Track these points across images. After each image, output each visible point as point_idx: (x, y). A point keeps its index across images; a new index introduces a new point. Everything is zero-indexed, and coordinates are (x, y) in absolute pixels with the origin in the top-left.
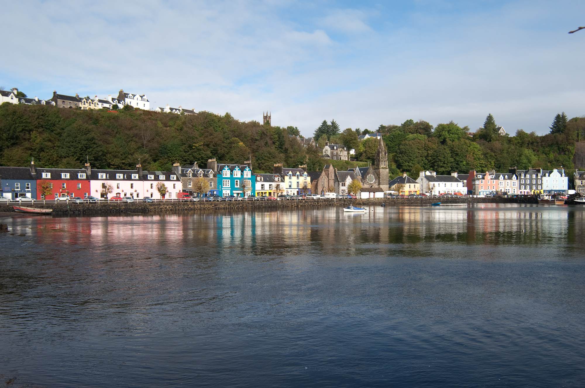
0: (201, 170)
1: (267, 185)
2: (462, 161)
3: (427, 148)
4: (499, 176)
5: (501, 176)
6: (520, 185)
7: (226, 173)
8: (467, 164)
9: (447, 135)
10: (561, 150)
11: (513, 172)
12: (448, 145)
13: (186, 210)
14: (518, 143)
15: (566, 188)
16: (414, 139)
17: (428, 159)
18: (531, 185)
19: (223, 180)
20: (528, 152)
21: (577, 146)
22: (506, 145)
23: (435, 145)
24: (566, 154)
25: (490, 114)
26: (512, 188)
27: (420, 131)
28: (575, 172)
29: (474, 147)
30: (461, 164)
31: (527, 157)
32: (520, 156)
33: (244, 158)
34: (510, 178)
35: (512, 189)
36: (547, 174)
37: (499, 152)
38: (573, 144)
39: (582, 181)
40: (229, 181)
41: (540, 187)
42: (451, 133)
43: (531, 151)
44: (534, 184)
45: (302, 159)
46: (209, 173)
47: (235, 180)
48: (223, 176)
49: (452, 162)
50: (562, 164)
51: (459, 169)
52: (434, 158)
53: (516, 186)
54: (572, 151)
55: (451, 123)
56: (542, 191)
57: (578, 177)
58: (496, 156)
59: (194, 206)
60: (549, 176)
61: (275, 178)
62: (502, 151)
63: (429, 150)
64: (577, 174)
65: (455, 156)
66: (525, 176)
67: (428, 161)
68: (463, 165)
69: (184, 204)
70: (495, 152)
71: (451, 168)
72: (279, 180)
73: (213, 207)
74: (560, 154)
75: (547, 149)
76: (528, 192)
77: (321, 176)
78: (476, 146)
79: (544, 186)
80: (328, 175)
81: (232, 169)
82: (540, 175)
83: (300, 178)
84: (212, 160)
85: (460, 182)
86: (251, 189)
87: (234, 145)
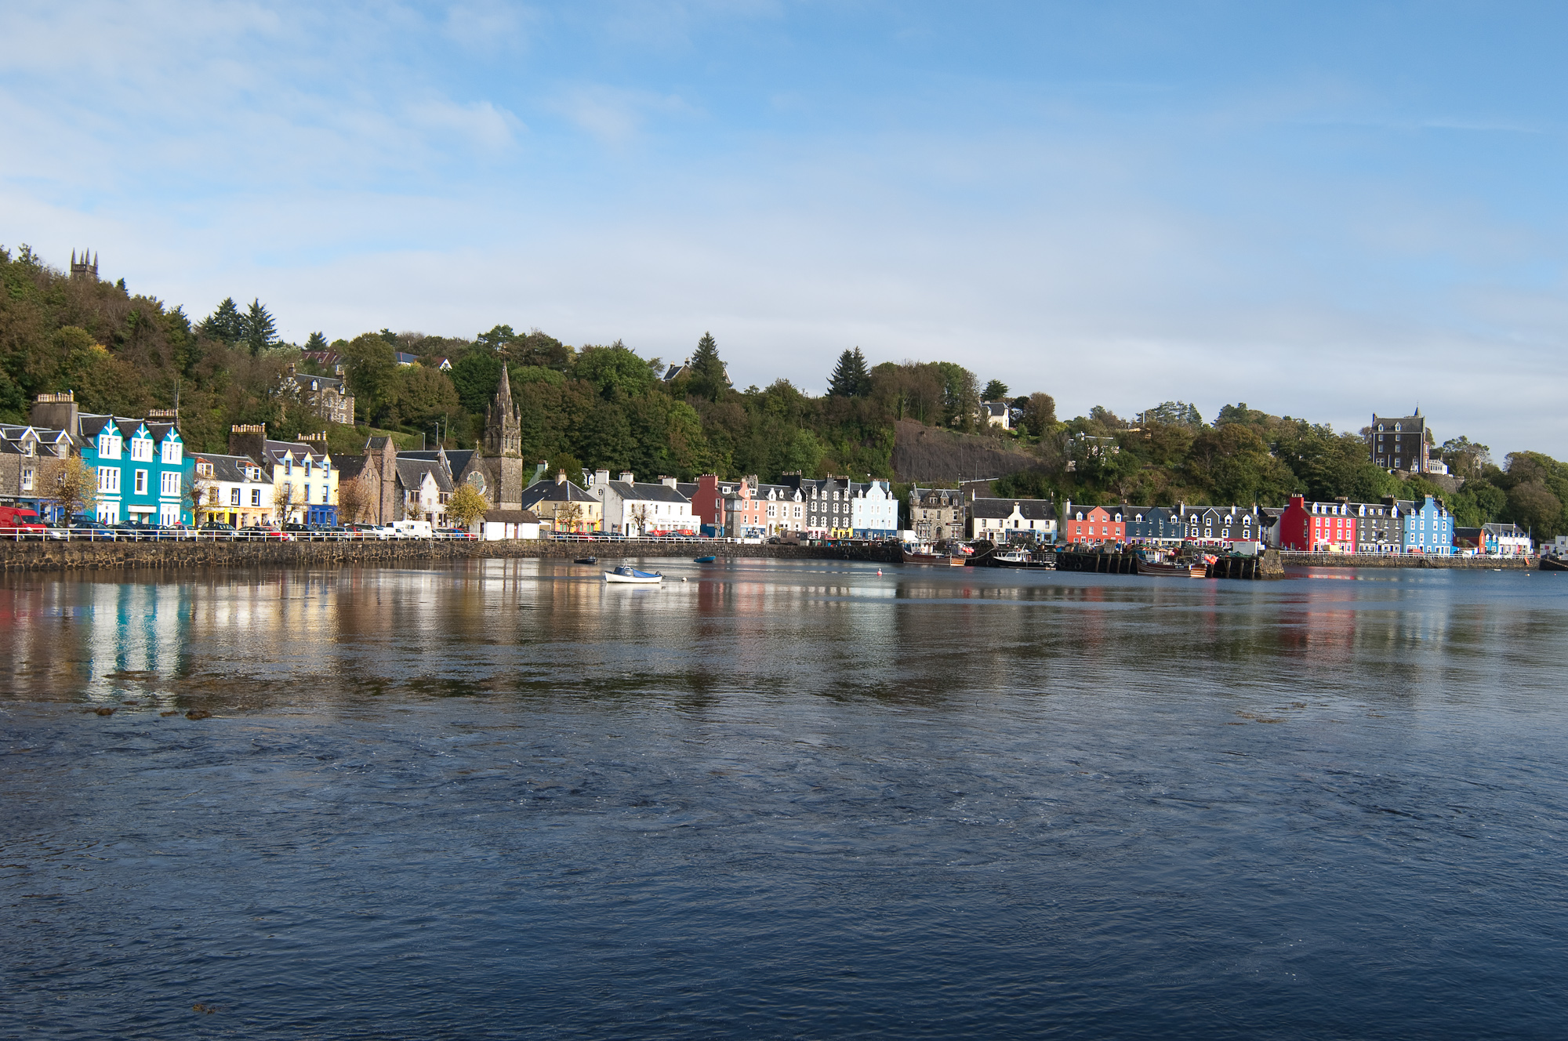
0: (30, 429)
1: (225, 488)
2: (660, 448)
3: (568, 407)
4: (767, 493)
5: (772, 492)
6: (810, 514)
7: (110, 444)
8: (672, 455)
9: (615, 375)
10: (866, 435)
11: (793, 483)
12: (619, 403)
13: (36, 568)
14: (780, 411)
15: (894, 526)
16: (534, 381)
17: (571, 438)
18: (830, 515)
19: (100, 468)
20: (805, 436)
21: (900, 429)
22: (757, 417)
23: (586, 400)
24: (876, 447)
25: (707, 335)
26: (793, 521)
27: (538, 359)
28: (913, 490)
29: (684, 415)
30: (657, 455)
31: (803, 447)
32: (788, 444)
33: (124, 397)
34: (789, 498)
35: (792, 524)
36: (861, 492)
37: (743, 432)
38: (889, 424)
39: (925, 512)
40: (118, 474)
41: (846, 520)
42: (624, 373)
43: (811, 434)
44: (835, 515)
45: (268, 413)
46: (58, 441)
47: (137, 470)
48: (100, 456)
49: (634, 448)
50: (871, 468)
51: (652, 467)
52: (588, 434)
53: (801, 517)
54: (889, 441)
55: (618, 348)
56: (850, 531)
57: (918, 501)
58: (734, 439)
59: (63, 557)
60: (864, 496)
61: (247, 470)
62: (748, 430)
63: (574, 413)
64: (916, 493)
65: (642, 433)
66: (819, 493)
67: (571, 441)
68: (662, 458)
69: (30, 550)
70: (732, 430)
71: (632, 463)
72: (256, 477)
73: (120, 559)
74: (863, 444)
75: (837, 432)
76: (823, 533)
77: (364, 471)
78: (688, 412)
79: (854, 518)
80: (380, 468)
81: (127, 434)
82: (847, 492)
83: (314, 472)
84: (57, 396)
85: (686, 502)
86: (180, 501)
87: (75, 352)
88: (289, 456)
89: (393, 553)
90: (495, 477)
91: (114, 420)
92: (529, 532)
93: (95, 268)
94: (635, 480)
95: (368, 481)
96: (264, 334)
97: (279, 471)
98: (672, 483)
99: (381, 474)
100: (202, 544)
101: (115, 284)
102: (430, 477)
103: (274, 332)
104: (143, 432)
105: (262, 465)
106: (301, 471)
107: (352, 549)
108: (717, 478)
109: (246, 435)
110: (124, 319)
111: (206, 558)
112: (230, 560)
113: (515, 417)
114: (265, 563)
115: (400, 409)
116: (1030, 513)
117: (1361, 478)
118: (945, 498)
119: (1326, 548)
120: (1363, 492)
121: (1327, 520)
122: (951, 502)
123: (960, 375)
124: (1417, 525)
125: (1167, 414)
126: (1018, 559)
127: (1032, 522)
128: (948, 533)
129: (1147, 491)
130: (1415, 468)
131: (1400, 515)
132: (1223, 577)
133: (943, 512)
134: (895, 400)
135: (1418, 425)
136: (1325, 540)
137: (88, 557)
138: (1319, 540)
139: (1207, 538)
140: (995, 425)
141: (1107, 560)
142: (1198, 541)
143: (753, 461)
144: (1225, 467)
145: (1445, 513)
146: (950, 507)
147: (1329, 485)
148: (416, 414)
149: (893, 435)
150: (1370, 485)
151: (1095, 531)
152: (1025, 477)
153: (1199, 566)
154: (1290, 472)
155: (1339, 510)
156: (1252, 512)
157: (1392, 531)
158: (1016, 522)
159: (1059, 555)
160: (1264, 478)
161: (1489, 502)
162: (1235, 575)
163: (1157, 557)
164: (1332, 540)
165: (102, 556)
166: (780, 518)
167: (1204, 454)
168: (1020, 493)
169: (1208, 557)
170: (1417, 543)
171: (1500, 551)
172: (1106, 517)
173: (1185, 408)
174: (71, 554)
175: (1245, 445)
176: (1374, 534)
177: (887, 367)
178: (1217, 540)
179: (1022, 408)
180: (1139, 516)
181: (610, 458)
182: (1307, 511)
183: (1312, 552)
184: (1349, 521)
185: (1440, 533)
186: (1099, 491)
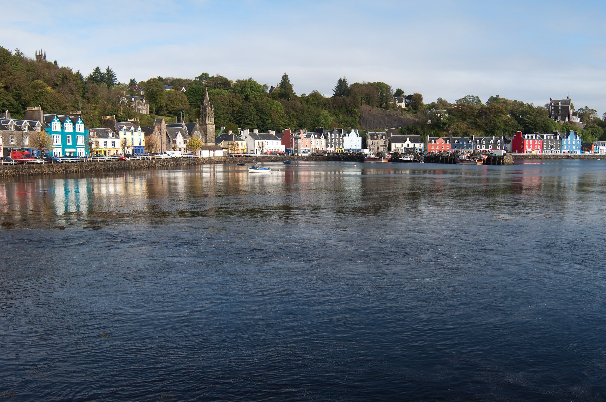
0: (25, 121)
1: (101, 141)
2: (268, 119)
3: (232, 105)
4: (310, 136)
5: (312, 135)
6: (327, 143)
7: (56, 125)
8: (273, 122)
9: (249, 91)
10: (349, 112)
11: (320, 132)
12: (251, 102)
13: (32, 174)
14: (315, 103)
15: (360, 147)
16: (218, 95)
17: (233, 116)
18: (335, 144)
19: (53, 135)
20: (325, 113)
21: (362, 109)
22: (305, 106)
23: (239, 102)
24: (353, 116)
25: (285, 74)
26: (321, 146)
27: (219, 86)
28: (367, 133)
29: (277, 106)
30: (267, 122)
31: (324, 117)
32: (318, 116)
33: (60, 107)
34: (319, 137)
35: (320, 148)
36: (347, 134)
37: (300, 112)
38: (358, 107)
39: (372, 141)
40: (60, 137)
41: (341, 146)
42: (253, 90)
43: (327, 112)
44: (337, 144)
45: (116, 111)
46: (36, 125)
47: (67, 135)
48: (53, 130)
49: (258, 120)
50: (351, 125)
51: (265, 127)
52: (240, 115)
53: (324, 145)
54: (358, 114)
55: (250, 80)
56: (343, 150)
57: (369, 137)
58: (297, 115)
59: (42, 170)
60: (348, 136)
61: (109, 134)
62: (302, 111)
63: (234, 107)
64: (369, 134)
65: (261, 114)
66: (331, 135)
67: (233, 118)
68: (269, 123)
69: (29, 168)
70: (296, 111)
71: (257, 125)
72: (113, 136)
73: (63, 170)
74: (347, 115)
75: (337, 111)
76: (333, 151)
77: (154, 132)
78: (279, 105)
79: (345, 145)
80: (160, 131)
81: (62, 121)
82: (342, 134)
83: (135, 133)
84: (34, 108)
85: (279, 140)
86: (84, 146)
87: (40, 90)
88: (125, 127)
89: (167, 164)
90: (205, 133)
91: (57, 116)
92: (219, 154)
93: (45, 57)
94: (259, 132)
95: (156, 136)
96: (112, 80)
97: (121, 133)
98: (273, 133)
99: (161, 133)
100: (94, 163)
101: (53, 63)
102: (179, 134)
103: (116, 79)
104: (68, 121)
105: (115, 131)
106: (130, 133)
107: (151, 163)
108: (291, 130)
109: (108, 120)
110: (58, 77)
111: (96, 168)
112: (105, 169)
113: (211, 109)
114: (118, 169)
115: (167, 108)
116: (413, 141)
117: (545, 124)
118: (380, 136)
119: (530, 152)
120: (546, 129)
121: (531, 141)
122: (382, 137)
123: (385, 87)
124: (567, 143)
125: (467, 100)
126: (409, 159)
127: (414, 145)
128: (381, 149)
129: (459, 131)
130: (567, 120)
131: (560, 138)
132: (489, 164)
133: (379, 141)
134: (360, 97)
135: (568, 102)
136: (530, 149)
137: (51, 169)
138: (528, 149)
139: (483, 149)
140: (399, 106)
141: (444, 158)
142: (479, 150)
143: (305, 123)
144: (491, 121)
145: (578, 137)
146: (382, 139)
147: (532, 127)
148: (173, 109)
149: (359, 111)
150: (548, 127)
151: (439, 147)
152: (411, 127)
153: (480, 160)
154: (517, 122)
155: (536, 137)
156: (501, 138)
157: (557, 145)
158: (408, 144)
159: (425, 157)
160: (506, 125)
161: (596, 133)
162: (494, 163)
163: (463, 157)
164: (533, 149)
165: (56, 169)
166: (316, 145)
167: (482, 116)
168: (409, 133)
169: (484, 156)
170: (567, 149)
171: (600, 152)
172: (443, 142)
173: (475, 98)
174: (45, 168)
175: (498, 112)
176: (549, 146)
177: (356, 85)
178: (487, 150)
179: (410, 99)
180: (456, 141)
181: (249, 124)
182: (523, 137)
183: (525, 154)
184: (540, 141)
185: (576, 145)
186: (440, 131)
